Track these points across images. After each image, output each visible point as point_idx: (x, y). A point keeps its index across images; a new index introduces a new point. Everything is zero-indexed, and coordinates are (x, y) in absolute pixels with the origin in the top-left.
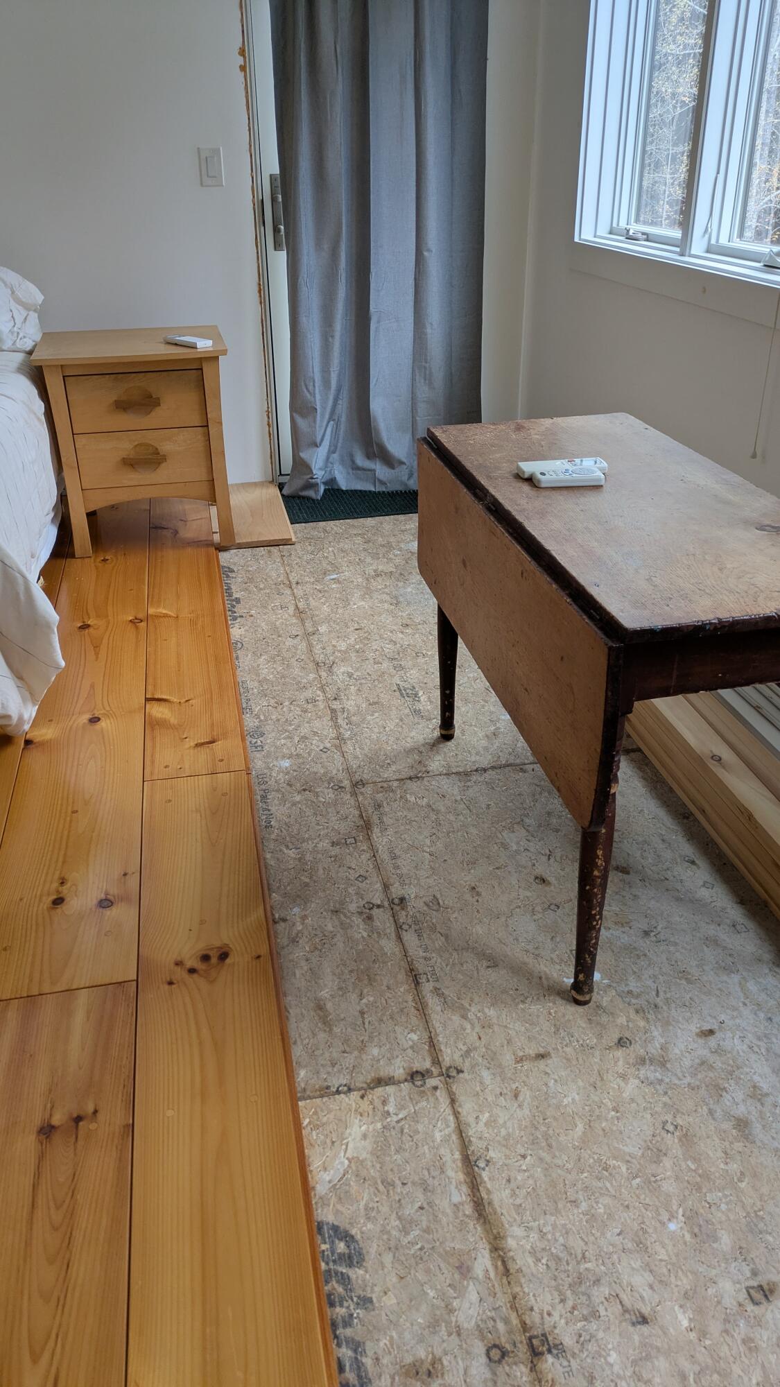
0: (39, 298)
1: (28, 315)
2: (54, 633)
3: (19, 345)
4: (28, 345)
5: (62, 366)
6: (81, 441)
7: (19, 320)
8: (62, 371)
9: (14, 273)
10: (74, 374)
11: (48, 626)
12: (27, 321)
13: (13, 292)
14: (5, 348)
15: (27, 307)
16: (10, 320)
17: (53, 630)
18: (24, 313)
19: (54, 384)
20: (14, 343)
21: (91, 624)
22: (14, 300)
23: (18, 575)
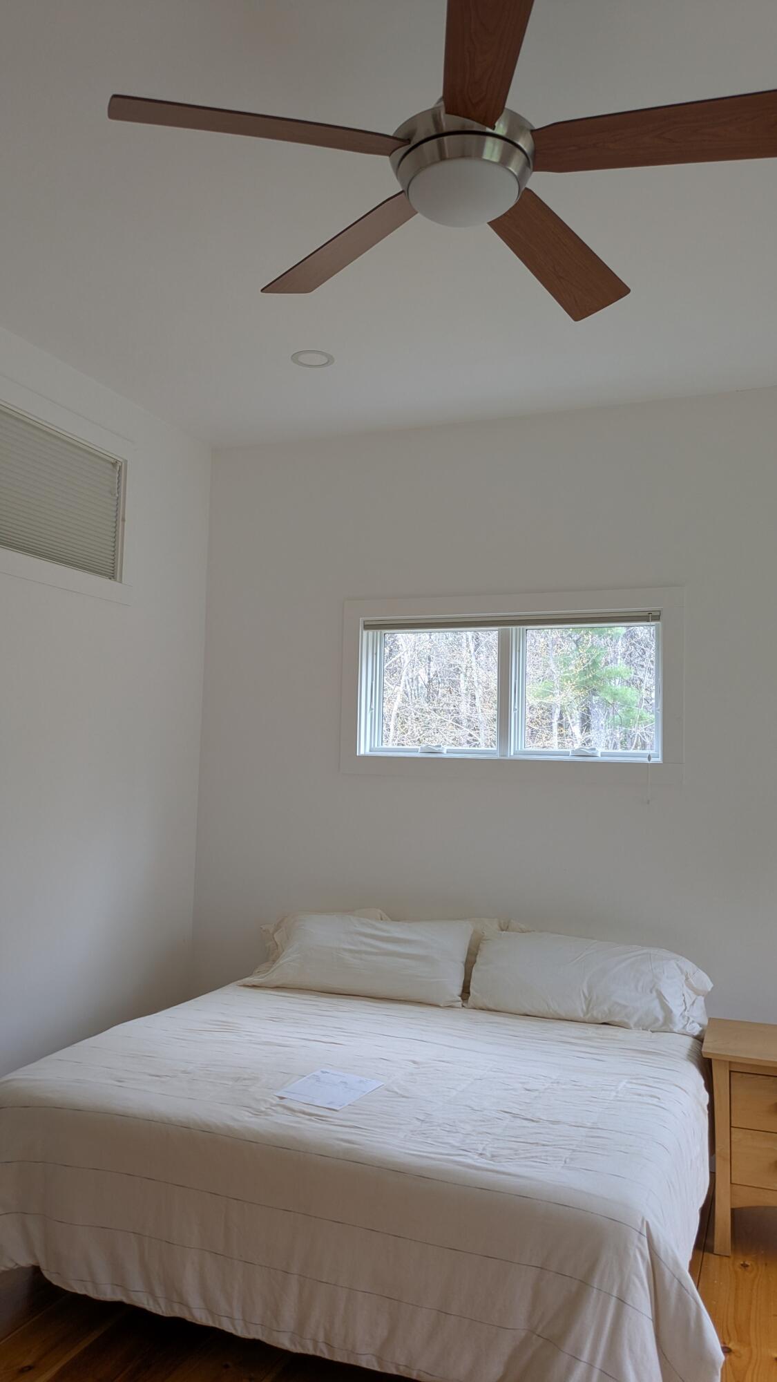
0: (709, 985)
1: (696, 999)
2: (718, 1375)
3: (688, 1029)
4: (696, 1030)
5: (730, 1062)
6: (737, 1134)
7: (689, 1002)
8: (730, 1067)
9: (691, 963)
10: (739, 1071)
11: (713, 1364)
12: (695, 1004)
13: (687, 979)
14: (675, 1030)
15: (697, 992)
16: (682, 1005)
17: (717, 1372)
18: (694, 996)
19: (720, 1076)
20: (684, 1027)
21: (733, 1348)
22: (687, 986)
23: (691, 1299)
